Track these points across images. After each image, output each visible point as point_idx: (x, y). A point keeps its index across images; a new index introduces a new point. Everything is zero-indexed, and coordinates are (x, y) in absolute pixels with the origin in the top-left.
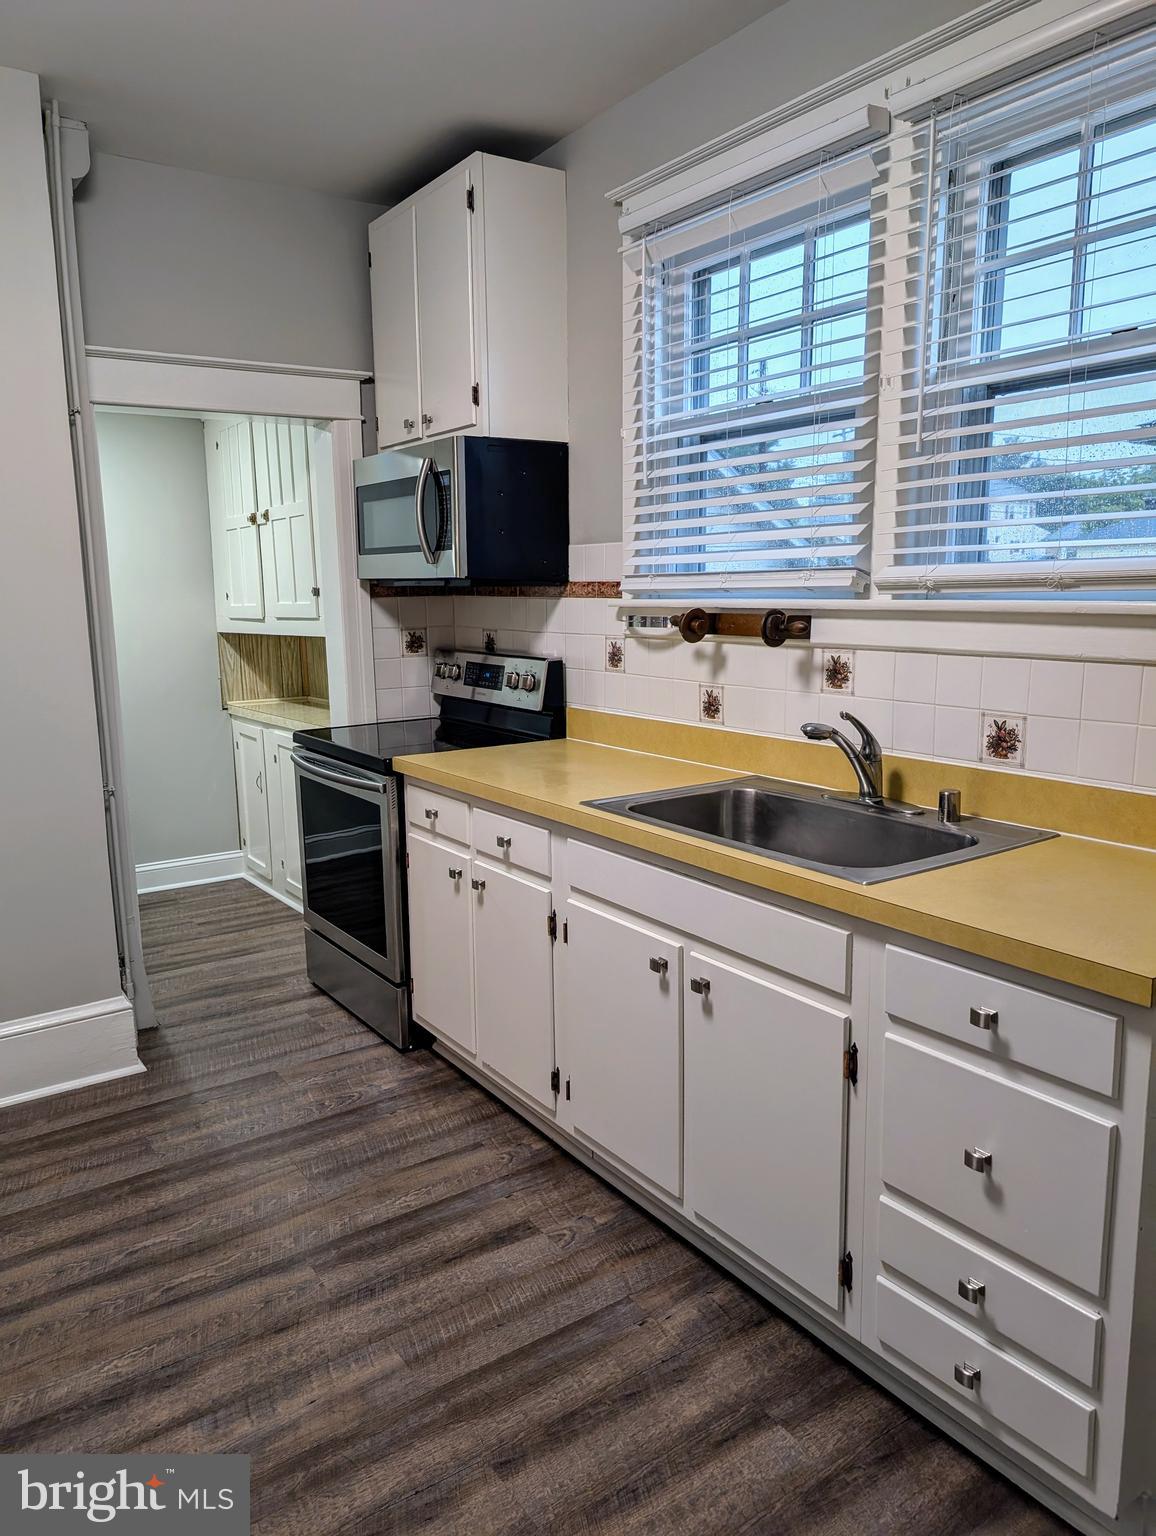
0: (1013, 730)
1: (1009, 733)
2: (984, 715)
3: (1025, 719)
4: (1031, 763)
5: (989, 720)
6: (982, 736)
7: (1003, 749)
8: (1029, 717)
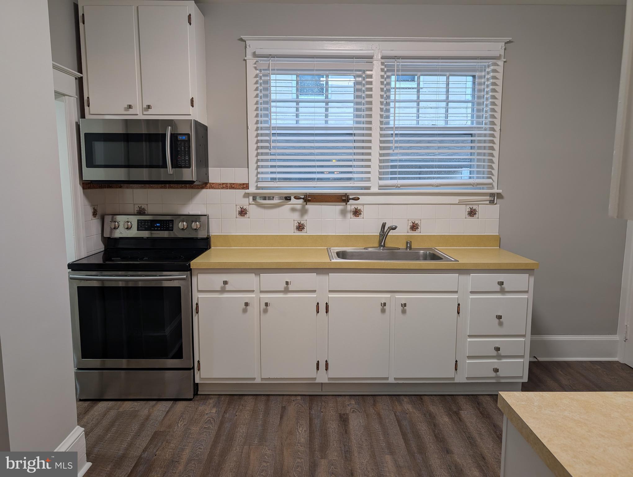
0: (417, 223)
1: (416, 224)
2: (408, 220)
3: (421, 220)
4: (423, 231)
5: (410, 222)
6: (408, 225)
7: (415, 229)
8: (422, 220)
